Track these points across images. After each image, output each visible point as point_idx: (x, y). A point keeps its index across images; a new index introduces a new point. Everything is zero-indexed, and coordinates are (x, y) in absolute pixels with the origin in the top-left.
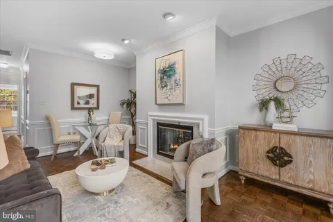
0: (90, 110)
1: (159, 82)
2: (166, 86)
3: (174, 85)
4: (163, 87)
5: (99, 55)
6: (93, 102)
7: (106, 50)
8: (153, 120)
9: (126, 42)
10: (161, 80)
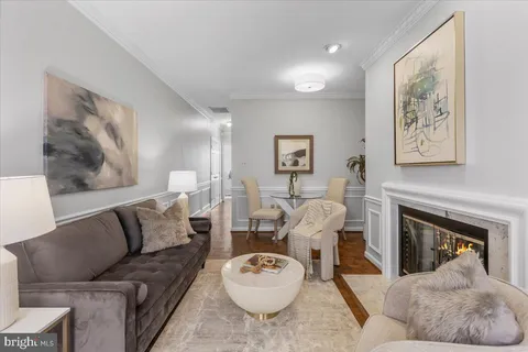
0: (294, 174)
1: (400, 114)
2: (415, 120)
3: (432, 114)
4: (408, 125)
5: (302, 87)
6: (304, 162)
7: (310, 76)
8: (393, 199)
9: (333, 49)
10: (405, 107)
